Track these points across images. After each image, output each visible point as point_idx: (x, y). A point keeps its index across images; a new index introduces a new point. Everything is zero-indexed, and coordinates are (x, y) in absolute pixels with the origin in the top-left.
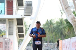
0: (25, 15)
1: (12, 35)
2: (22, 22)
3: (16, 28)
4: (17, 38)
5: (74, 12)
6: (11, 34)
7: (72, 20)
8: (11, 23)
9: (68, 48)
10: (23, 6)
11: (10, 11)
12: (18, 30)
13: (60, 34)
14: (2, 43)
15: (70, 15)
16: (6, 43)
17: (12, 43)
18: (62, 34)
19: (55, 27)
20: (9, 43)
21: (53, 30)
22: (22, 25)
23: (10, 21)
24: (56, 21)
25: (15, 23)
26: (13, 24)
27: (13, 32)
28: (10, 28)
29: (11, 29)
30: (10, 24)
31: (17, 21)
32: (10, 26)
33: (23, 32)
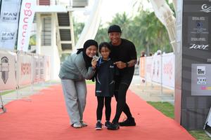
0: (74, 7)
1: (50, 44)
2: (69, 20)
3: (57, 31)
4: (59, 50)
6: (46, 43)
7: (165, 16)
8: (46, 22)
9: (156, 73)
12: (61, 36)
13: (142, 42)
14: (29, 65)
15: (161, 8)
16: (37, 64)
17: (48, 62)
18: (145, 43)
19: (132, 29)
20: (42, 64)
21: (129, 32)
22: (69, 25)
23: (45, 17)
24: (134, 17)
25: (55, 21)
26: (50, 24)
27: (50, 35)
28: (44, 31)
29: (47, 33)
30: (44, 24)
31: (58, 18)
32: (44, 27)
33: (70, 39)
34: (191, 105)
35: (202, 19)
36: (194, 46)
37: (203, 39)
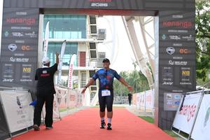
0: (98, 67)
4: (90, 90)
5: (148, 64)
7: (146, 72)
8: (83, 75)
9: (142, 101)
10: (96, 57)
11: (83, 63)
14: (74, 96)
15: (144, 68)
16: (78, 96)
18: (135, 87)
20: (81, 96)
23: (83, 72)
27: (85, 82)
32: (82, 78)
33: (96, 85)
34: (163, 116)
35: (169, 68)
36: (165, 83)
37: (170, 79)
